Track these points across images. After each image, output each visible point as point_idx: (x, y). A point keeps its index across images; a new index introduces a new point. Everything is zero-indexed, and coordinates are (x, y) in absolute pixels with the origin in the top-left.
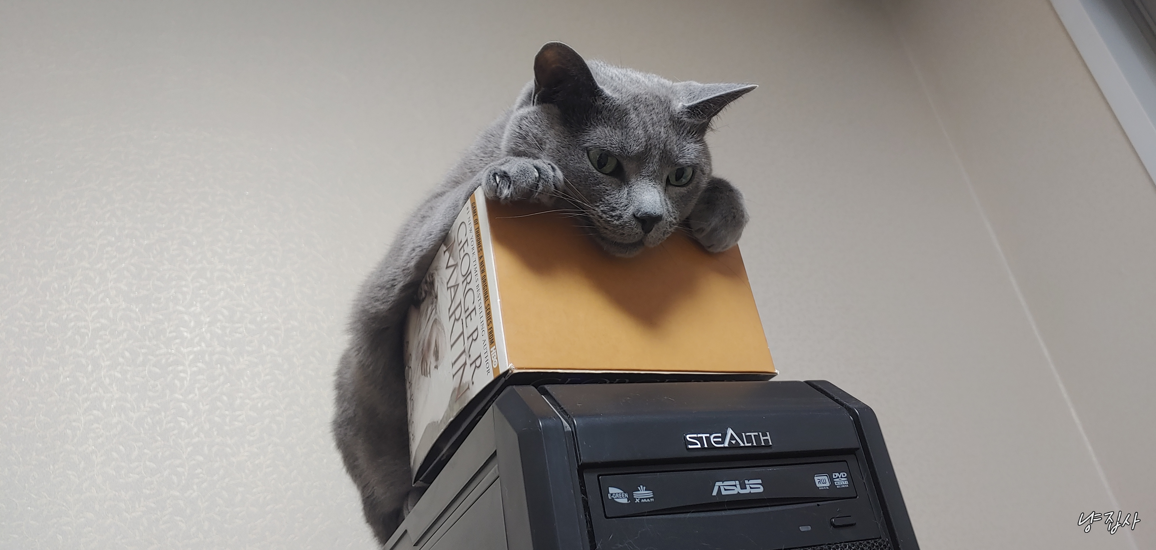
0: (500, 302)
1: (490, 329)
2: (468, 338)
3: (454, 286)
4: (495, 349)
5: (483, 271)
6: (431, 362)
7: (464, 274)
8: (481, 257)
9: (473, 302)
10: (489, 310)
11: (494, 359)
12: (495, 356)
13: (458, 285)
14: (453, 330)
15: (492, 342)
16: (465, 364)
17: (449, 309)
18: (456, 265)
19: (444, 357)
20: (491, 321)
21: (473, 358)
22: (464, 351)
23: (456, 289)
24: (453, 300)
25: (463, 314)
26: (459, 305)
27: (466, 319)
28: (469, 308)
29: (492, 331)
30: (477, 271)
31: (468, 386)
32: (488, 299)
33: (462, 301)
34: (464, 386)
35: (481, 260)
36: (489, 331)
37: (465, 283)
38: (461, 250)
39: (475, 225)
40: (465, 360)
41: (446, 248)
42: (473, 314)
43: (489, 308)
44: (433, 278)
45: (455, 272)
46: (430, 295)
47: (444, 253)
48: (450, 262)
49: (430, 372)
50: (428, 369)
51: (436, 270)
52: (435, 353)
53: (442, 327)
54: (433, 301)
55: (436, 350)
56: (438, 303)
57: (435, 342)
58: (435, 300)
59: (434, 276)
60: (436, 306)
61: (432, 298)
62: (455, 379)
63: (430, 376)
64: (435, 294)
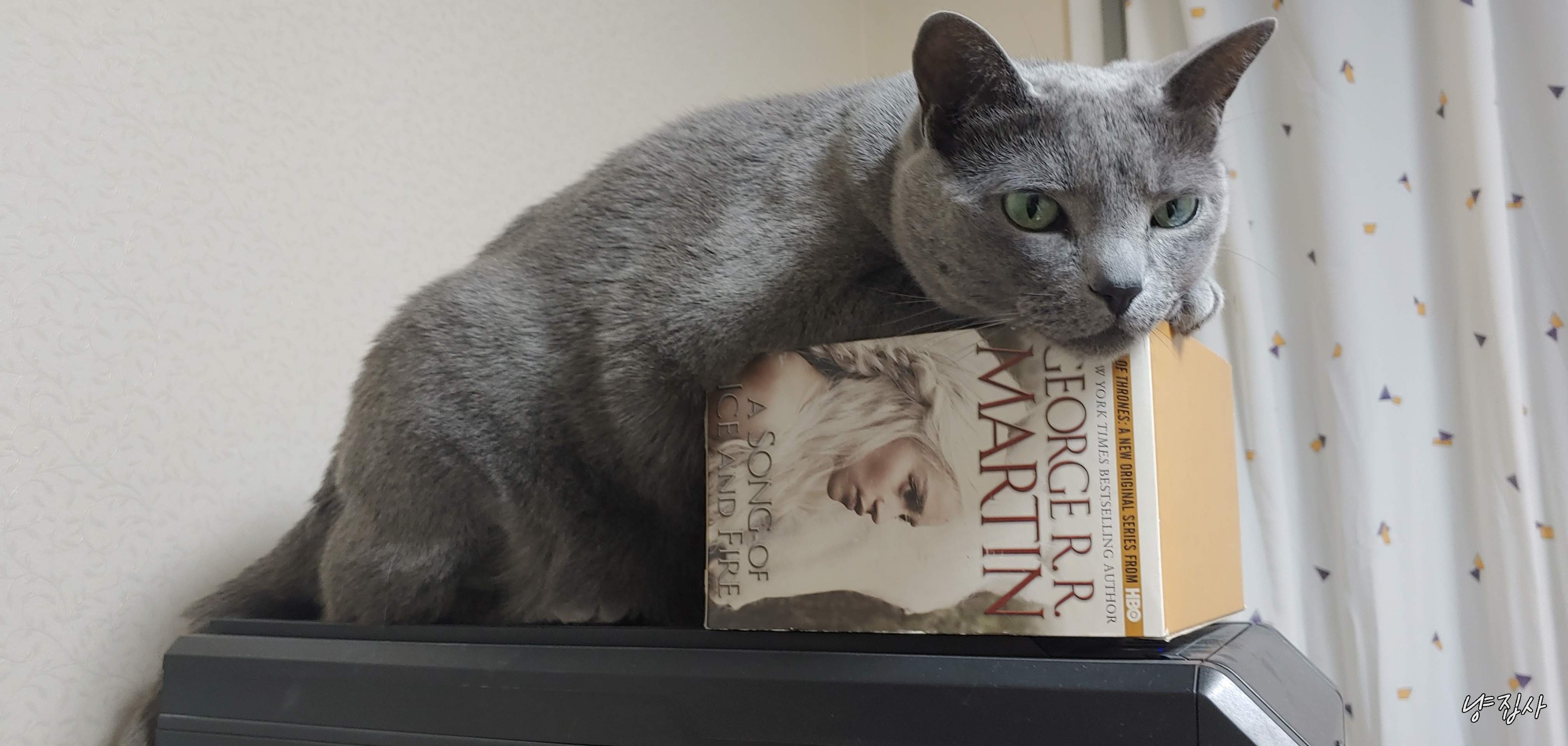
0: (1160, 523)
1: (1131, 557)
3: (1011, 427)
4: (1140, 594)
5: (1125, 456)
7: (1063, 427)
8: (1124, 431)
9: (1083, 487)
10: (1132, 526)
11: (1133, 608)
12: (1136, 603)
13: (1028, 434)
14: (997, 496)
15: (1132, 580)
16: (1035, 574)
19: (947, 521)
20: (1134, 546)
21: (1064, 575)
22: (1037, 552)
23: (1019, 434)
24: (997, 448)
25: (1041, 490)
26: (1033, 467)
27: (1052, 503)
28: (1066, 491)
29: (1136, 562)
30: (1107, 446)
31: (1037, 610)
32: (1133, 507)
33: (1043, 469)
34: (1023, 603)
35: (1125, 436)
36: (1129, 559)
37: (1061, 444)
38: (1048, 381)
39: (1117, 368)
40: (1034, 567)
42: (1079, 510)
43: (1132, 523)
44: (913, 363)
45: (1021, 406)
46: (898, 385)
47: (979, 350)
48: (1005, 378)
49: (874, 512)
50: (866, 505)
51: (933, 358)
52: (903, 493)
53: (942, 466)
54: (910, 404)
55: (909, 491)
56: (931, 417)
57: (910, 477)
58: (920, 407)
59: (923, 364)
60: (921, 418)
61: (902, 395)
62: (989, 576)
63: (875, 519)
64: (921, 396)
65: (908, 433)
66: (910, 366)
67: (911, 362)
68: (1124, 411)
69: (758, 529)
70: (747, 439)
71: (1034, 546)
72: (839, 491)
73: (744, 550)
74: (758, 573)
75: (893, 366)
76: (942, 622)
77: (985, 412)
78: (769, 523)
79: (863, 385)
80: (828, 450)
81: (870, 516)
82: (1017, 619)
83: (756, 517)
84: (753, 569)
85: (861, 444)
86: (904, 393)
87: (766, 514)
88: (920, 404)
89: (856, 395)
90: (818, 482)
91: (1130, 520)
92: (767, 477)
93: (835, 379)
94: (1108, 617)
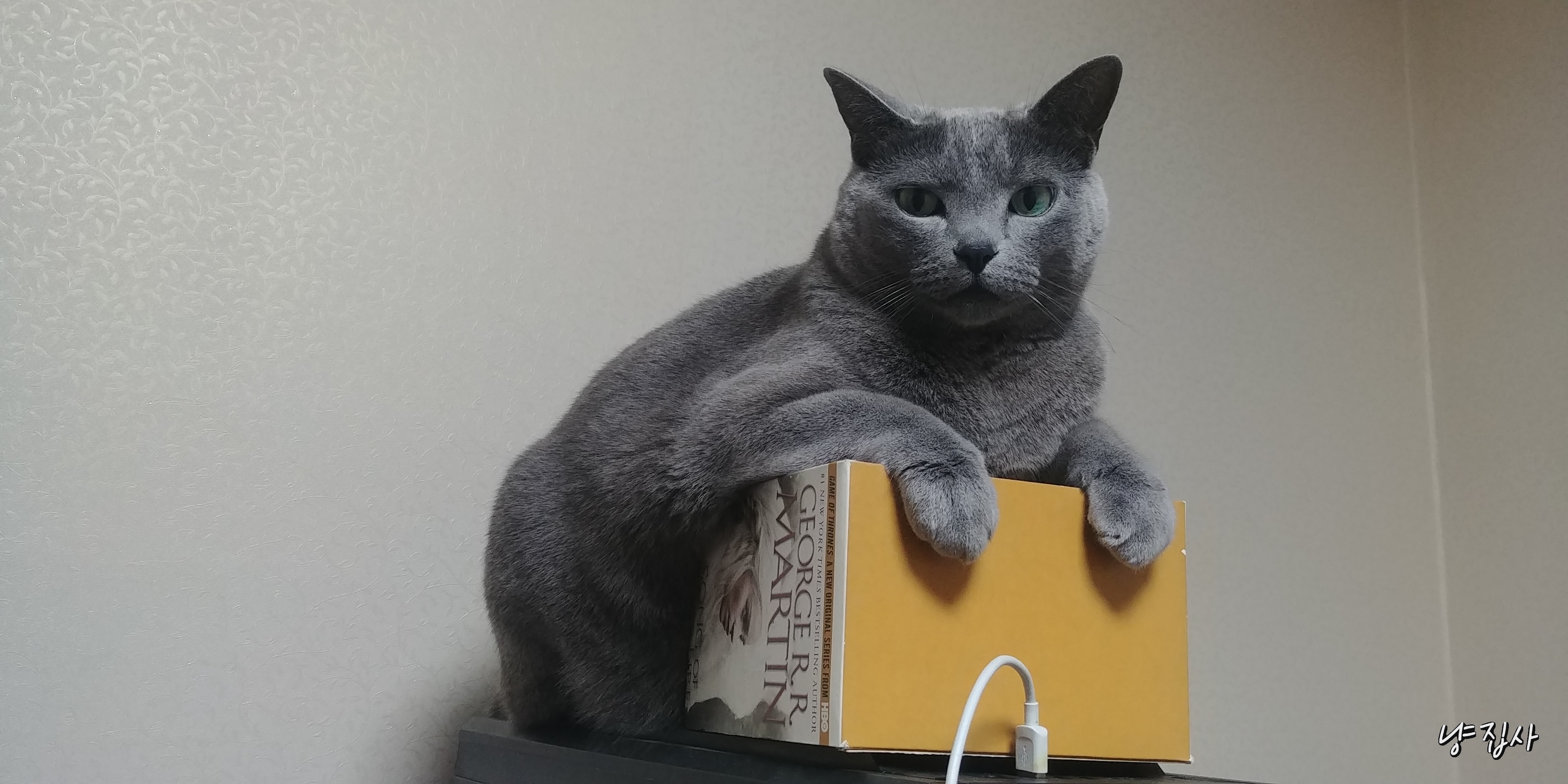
0: (845, 645)
1: (826, 674)
2: (794, 657)
3: (785, 560)
4: (828, 706)
5: (829, 585)
6: (735, 621)
7: (804, 561)
8: (830, 564)
9: (809, 613)
10: (828, 647)
11: (825, 720)
12: (826, 716)
13: (791, 567)
14: (775, 620)
15: (825, 694)
16: (783, 686)
17: (774, 584)
18: (792, 534)
19: (755, 639)
20: (828, 665)
21: (795, 689)
22: (785, 668)
23: (787, 566)
24: (780, 578)
25: (791, 615)
26: (789, 595)
27: (796, 626)
28: (802, 616)
29: (828, 679)
30: (821, 577)
31: (783, 718)
32: (830, 631)
33: (794, 596)
34: (778, 712)
35: (829, 568)
36: (824, 676)
37: (801, 575)
38: (802, 521)
39: (830, 509)
40: (783, 681)
41: (782, 491)
42: (806, 630)
43: (829, 645)
44: (755, 507)
45: (790, 541)
46: (750, 526)
47: (778, 495)
48: (785, 519)
49: (732, 633)
50: (730, 626)
51: (762, 503)
52: (743, 616)
53: (757, 592)
54: (751, 541)
55: (745, 614)
56: (758, 553)
57: (746, 603)
58: (755, 544)
59: (758, 508)
60: (754, 553)
61: (750, 534)
62: (767, 688)
63: (732, 639)
64: (755, 534)
65: (749, 566)
66: (754, 510)
68: (830, 547)
69: (698, 645)
71: (783, 663)
72: (723, 614)
73: (693, 663)
74: (695, 682)
75: (748, 510)
77: (776, 548)
78: (701, 641)
80: (723, 580)
81: (731, 635)
82: (775, 726)
83: (698, 636)
84: (694, 679)
85: (734, 576)
88: (755, 541)
90: (717, 607)
91: (827, 643)
94: (812, 726)
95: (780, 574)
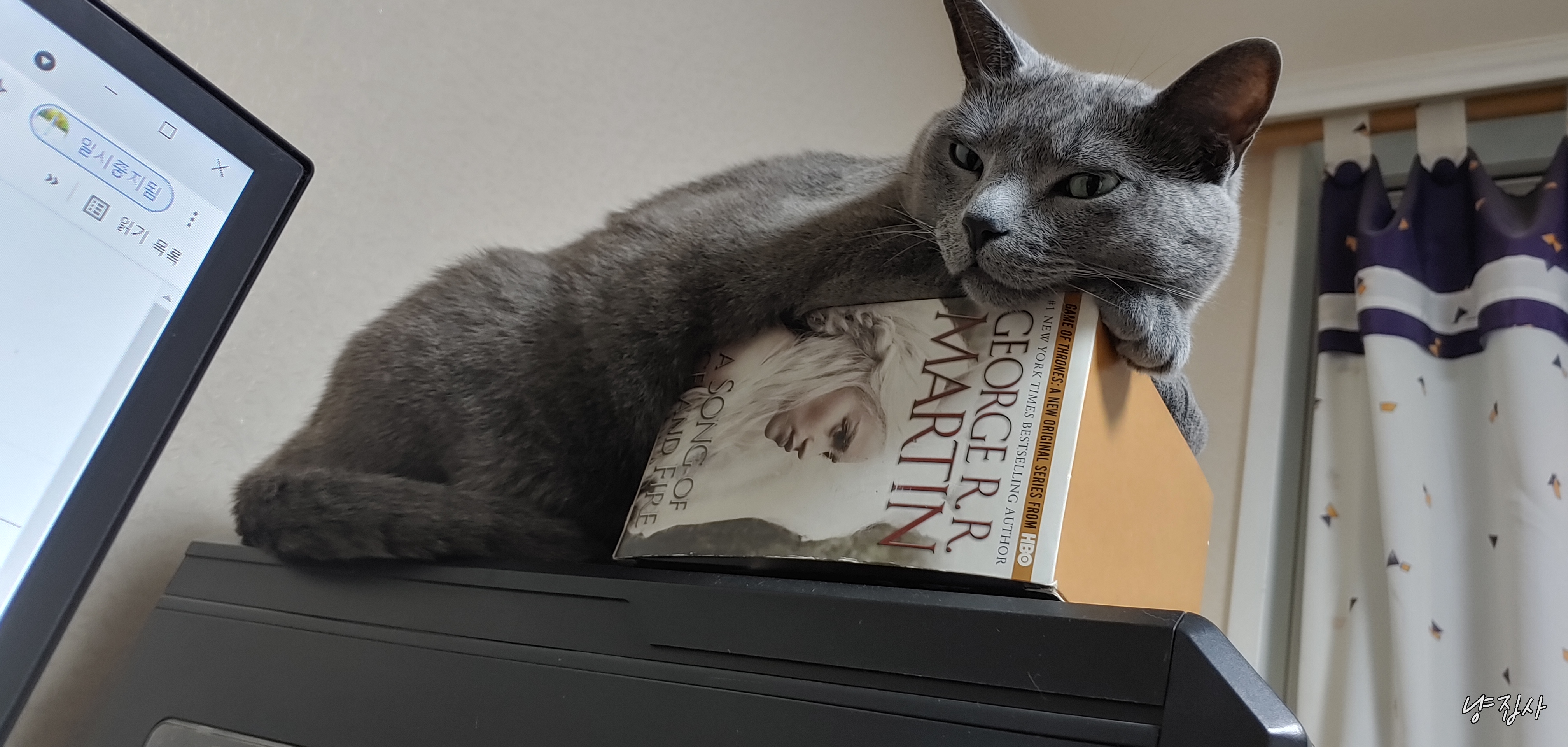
1: (1035, 504)
2: (965, 480)
3: (950, 381)
4: (1036, 540)
5: (1051, 412)
8: (1055, 391)
9: (1003, 437)
10: (1042, 476)
11: (1026, 553)
12: (1029, 549)
13: (964, 387)
14: (918, 440)
15: (1031, 524)
16: (937, 510)
17: (917, 404)
18: (967, 356)
19: (867, 459)
20: (1040, 494)
21: (965, 514)
22: (944, 491)
23: (956, 387)
24: (932, 398)
25: (962, 436)
26: (961, 416)
27: (970, 448)
28: (986, 440)
29: (1038, 509)
30: (1035, 402)
31: (930, 544)
32: (1047, 459)
33: (970, 418)
34: (918, 537)
35: (1055, 395)
36: (1032, 506)
37: (993, 398)
38: (994, 344)
39: (1061, 336)
40: (937, 504)
41: (949, 312)
42: (995, 456)
43: (1045, 474)
44: (876, 325)
45: (965, 364)
46: (857, 343)
47: (939, 315)
48: (956, 340)
49: (801, 450)
50: (796, 443)
51: (895, 321)
52: (833, 433)
53: (877, 411)
54: (864, 359)
55: (840, 432)
56: (879, 370)
57: (844, 420)
58: (872, 361)
59: (884, 326)
60: (870, 371)
61: (858, 351)
62: (892, 510)
63: (800, 456)
64: (875, 352)
65: (853, 383)
66: (872, 327)
67: (874, 324)
68: (1059, 374)
69: (691, 463)
70: (708, 387)
71: (943, 485)
72: (775, 431)
73: (672, 483)
74: (678, 503)
75: (857, 327)
76: (834, 549)
77: (929, 368)
78: (702, 460)
79: (826, 342)
80: (778, 396)
81: (797, 452)
82: (907, 551)
83: (693, 453)
84: (674, 500)
85: (809, 391)
86: (860, 350)
87: (703, 450)
88: (872, 358)
89: (818, 350)
90: (759, 423)
91: (1042, 471)
92: (715, 419)
93: (802, 337)
94: (998, 558)
95: (936, 393)
